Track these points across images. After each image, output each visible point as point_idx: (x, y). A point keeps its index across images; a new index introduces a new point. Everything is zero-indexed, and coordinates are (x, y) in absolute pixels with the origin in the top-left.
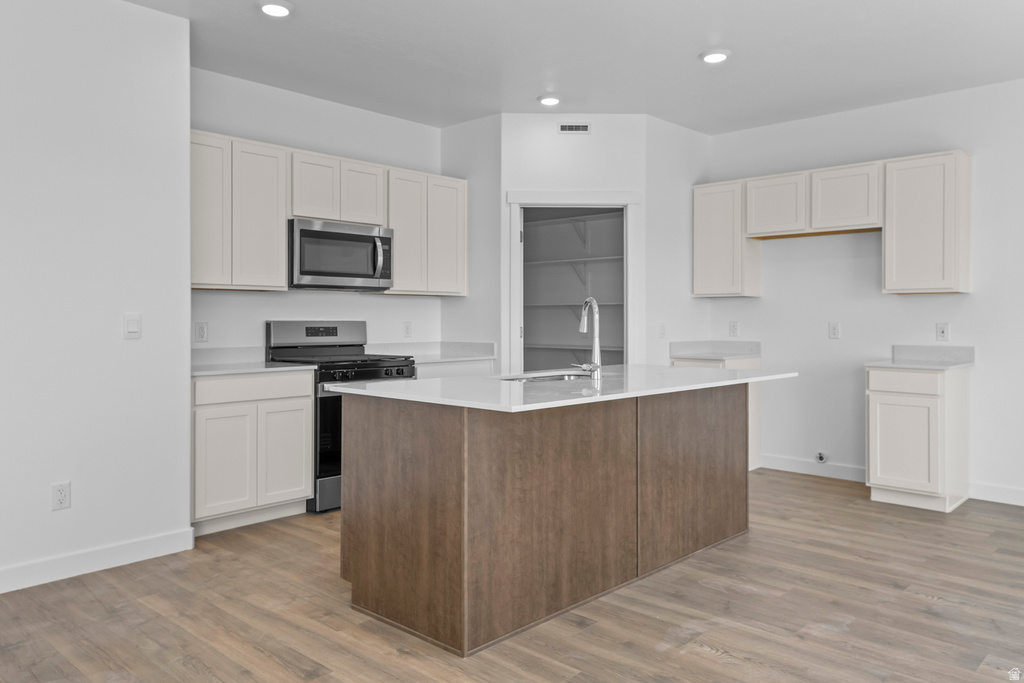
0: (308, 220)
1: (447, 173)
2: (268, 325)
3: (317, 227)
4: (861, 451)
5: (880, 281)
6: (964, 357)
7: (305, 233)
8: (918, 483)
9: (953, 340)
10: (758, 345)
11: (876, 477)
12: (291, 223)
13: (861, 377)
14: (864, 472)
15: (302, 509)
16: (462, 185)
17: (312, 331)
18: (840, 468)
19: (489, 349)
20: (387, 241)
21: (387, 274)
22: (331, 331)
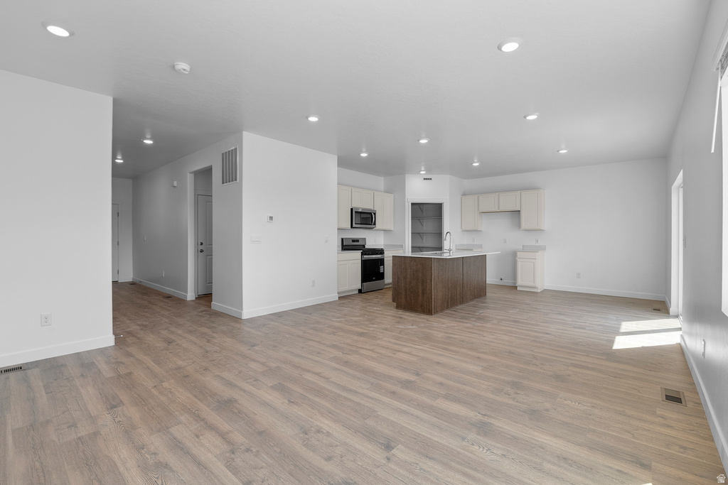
0: (358, 208)
1: (386, 191)
2: (342, 239)
3: (360, 210)
4: (515, 276)
5: (519, 226)
6: (543, 248)
7: (356, 212)
8: (531, 284)
9: (540, 243)
10: (482, 245)
11: (519, 282)
12: (352, 209)
13: (514, 254)
14: (515, 283)
15: (357, 292)
16: (392, 195)
17: (354, 241)
18: (508, 282)
19: (401, 246)
20: (375, 214)
21: (375, 224)
22: (357, 241)
